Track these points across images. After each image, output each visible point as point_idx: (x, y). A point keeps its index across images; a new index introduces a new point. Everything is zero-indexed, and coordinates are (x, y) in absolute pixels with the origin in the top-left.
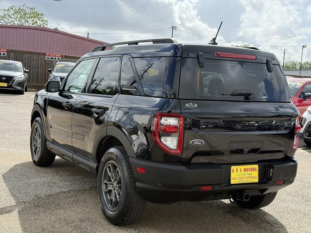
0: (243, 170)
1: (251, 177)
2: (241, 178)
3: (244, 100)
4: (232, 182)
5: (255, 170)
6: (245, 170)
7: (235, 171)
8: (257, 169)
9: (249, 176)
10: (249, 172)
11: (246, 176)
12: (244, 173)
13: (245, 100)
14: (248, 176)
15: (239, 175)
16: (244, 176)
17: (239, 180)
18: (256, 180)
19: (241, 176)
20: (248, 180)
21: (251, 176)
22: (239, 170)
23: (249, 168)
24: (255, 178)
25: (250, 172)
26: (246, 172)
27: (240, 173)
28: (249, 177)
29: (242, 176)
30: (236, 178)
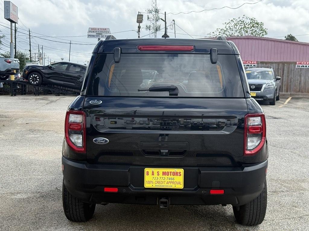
0: (161, 173)
1: (173, 183)
2: (158, 182)
3: (168, 96)
4: (147, 185)
5: (178, 174)
6: (164, 173)
7: (150, 173)
8: (181, 174)
9: (170, 180)
10: (169, 176)
11: (166, 180)
12: (164, 176)
13: (170, 96)
14: (168, 180)
15: (156, 178)
16: (163, 180)
17: (156, 185)
18: (181, 186)
19: (159, 180)
20: (169, 184)
21: (172, 181)
22: (156, 173)
23: (171, 172)
24: (179, 183)
25: (172, 176)
26: (166, 177)
27: (158, 176)
28: (171, 182)
29: (161, 180)
30: (152, 182)
